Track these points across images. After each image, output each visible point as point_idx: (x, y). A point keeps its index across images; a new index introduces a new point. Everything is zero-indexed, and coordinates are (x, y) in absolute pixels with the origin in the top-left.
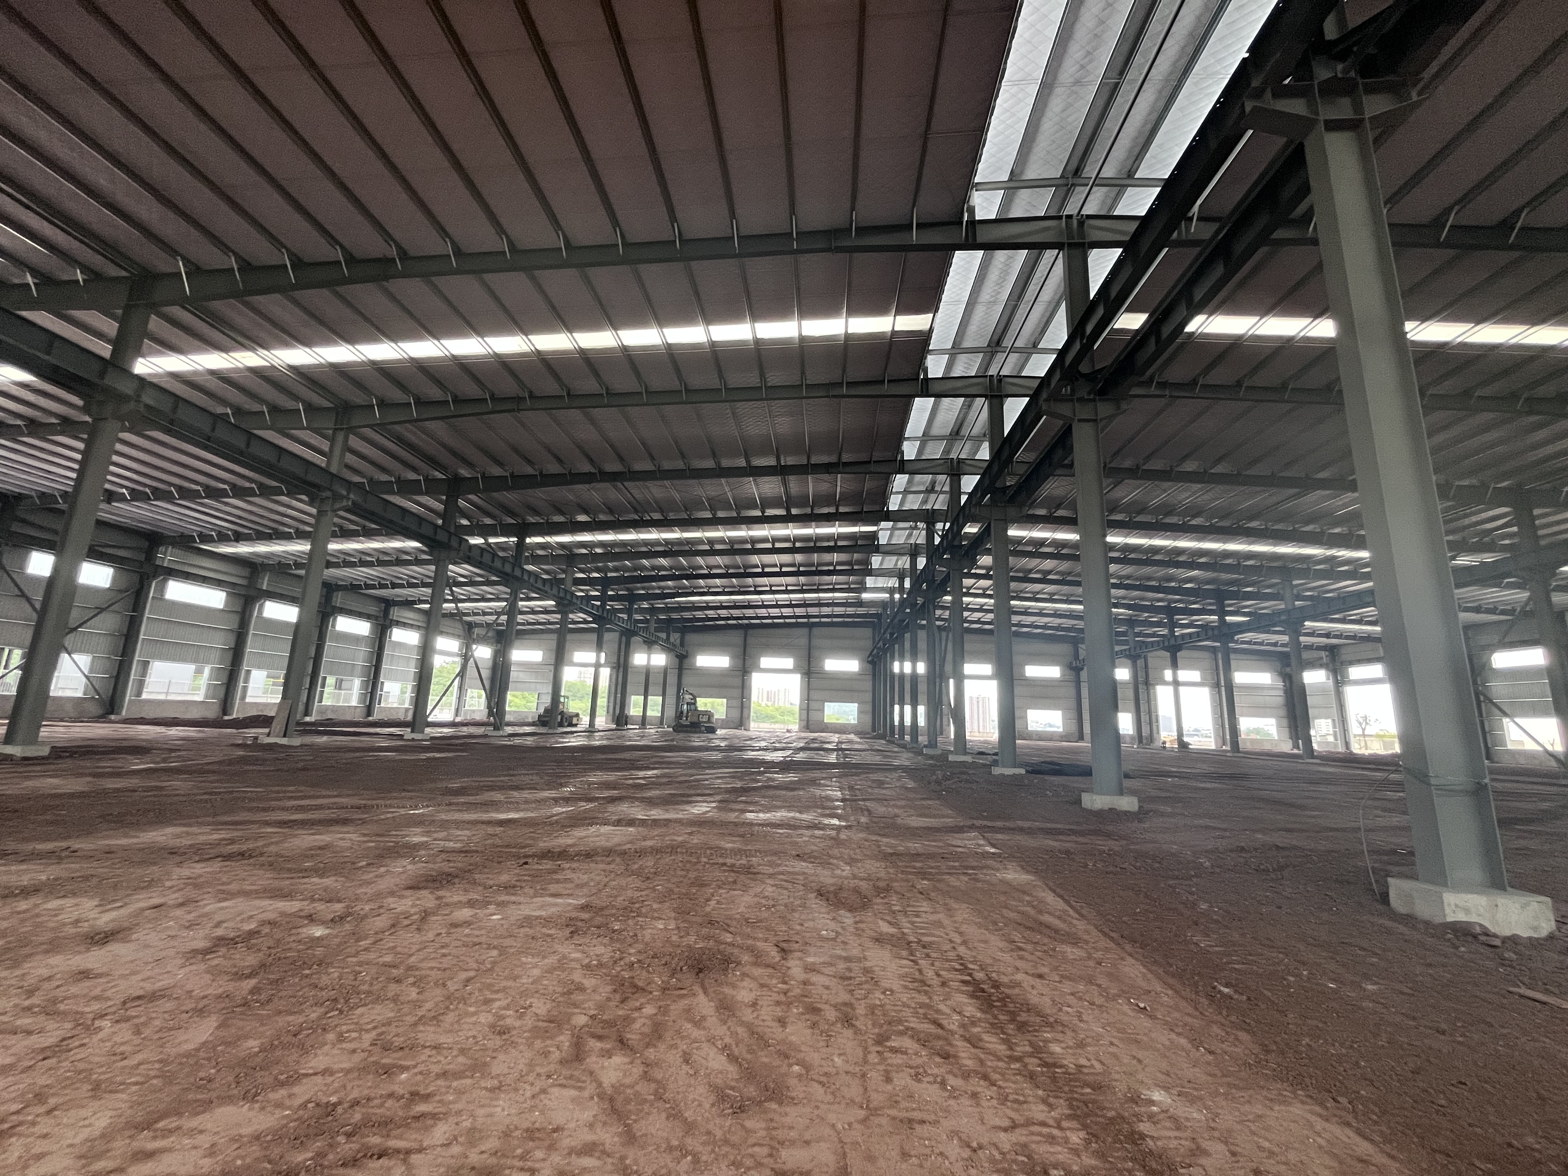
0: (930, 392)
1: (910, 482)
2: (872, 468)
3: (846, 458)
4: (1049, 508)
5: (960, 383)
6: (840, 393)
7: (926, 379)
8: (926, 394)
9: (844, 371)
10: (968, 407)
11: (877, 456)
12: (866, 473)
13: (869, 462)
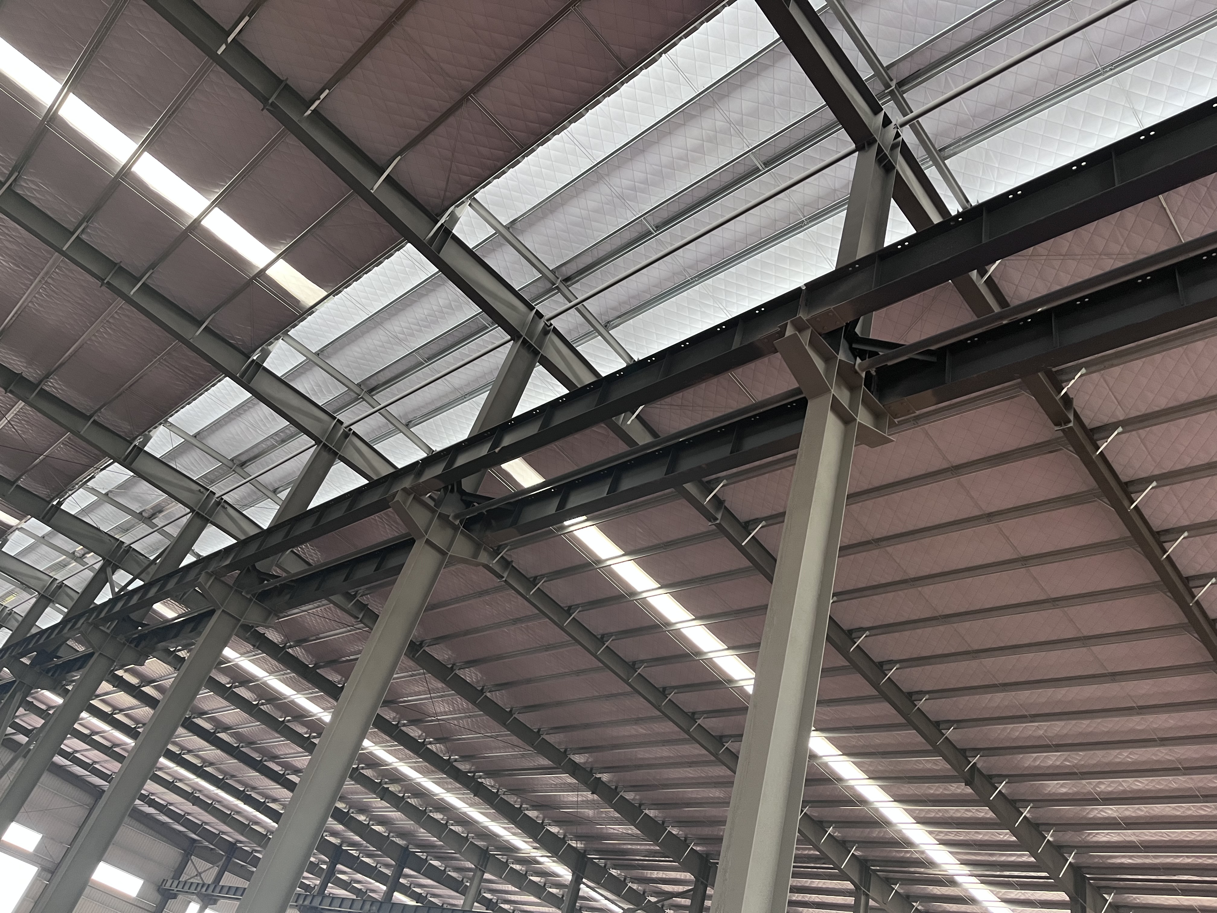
0: (252, 385)
1: (124, 487)
2: (85, 428)
3: (53, 386)
4: (288, 637)
5: (296, 401)
6: (124, 289)
7: (258, 366)
8: (244, 382)
9: (153, 266)
10: (282, 439)
11: (106, 417)
12: (69, 430)
13: (88, 418)
